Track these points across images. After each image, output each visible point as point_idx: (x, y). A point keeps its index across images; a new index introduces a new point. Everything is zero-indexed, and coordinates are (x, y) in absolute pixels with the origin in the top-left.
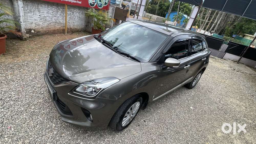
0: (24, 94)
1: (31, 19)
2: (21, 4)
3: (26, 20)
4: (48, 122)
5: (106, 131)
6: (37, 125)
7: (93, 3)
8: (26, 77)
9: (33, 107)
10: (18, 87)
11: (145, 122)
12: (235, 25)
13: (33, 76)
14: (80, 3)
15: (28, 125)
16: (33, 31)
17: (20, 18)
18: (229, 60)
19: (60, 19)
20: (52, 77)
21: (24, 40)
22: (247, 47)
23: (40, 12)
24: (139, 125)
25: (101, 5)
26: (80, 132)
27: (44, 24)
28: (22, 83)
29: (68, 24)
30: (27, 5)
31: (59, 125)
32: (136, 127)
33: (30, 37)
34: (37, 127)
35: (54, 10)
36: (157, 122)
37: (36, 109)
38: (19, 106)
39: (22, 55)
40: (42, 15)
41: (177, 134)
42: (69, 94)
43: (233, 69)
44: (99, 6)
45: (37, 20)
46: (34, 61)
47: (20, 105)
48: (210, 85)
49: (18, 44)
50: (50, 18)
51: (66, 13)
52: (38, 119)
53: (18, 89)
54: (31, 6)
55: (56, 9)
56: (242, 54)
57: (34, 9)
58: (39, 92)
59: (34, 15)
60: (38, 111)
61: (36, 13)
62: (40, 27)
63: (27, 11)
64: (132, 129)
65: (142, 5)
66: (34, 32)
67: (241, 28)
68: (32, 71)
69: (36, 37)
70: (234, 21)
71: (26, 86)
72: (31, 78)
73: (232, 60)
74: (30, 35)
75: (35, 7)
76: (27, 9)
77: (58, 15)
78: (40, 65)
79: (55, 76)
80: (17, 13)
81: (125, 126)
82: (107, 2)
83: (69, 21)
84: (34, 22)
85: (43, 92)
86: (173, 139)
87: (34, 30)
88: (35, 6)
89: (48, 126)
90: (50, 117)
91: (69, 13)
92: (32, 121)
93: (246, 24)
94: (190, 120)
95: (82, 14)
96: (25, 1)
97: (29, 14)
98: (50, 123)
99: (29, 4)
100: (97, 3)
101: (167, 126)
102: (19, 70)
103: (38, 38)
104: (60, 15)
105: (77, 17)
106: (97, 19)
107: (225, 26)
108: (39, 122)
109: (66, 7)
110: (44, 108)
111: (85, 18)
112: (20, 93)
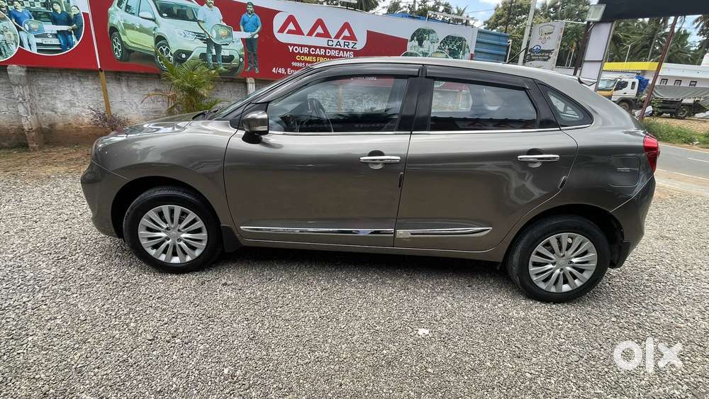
2: (253, 87)
11: (223, 285)
96: (260, 84)
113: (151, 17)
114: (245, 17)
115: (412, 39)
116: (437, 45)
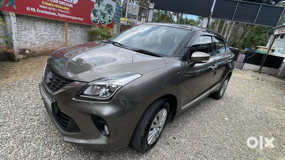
0: (12, 117)
1: (25, 37)
2: (14, 20)
3: (20, 38)
4: (45, 149)
5: (127, 154)
6: (30, 153)
7: (96, 20)
8: (16, 97)
9: (24, 132)
10: (5, 109)
11: (175, 139)
12: (245, 38)
13: (26, 96)
14: (82, 19)
15: (16, 156)
16: (27, 51)
17: (12, 35)
18: (249, 70)
19: (60, 38)
20: (50, 83)
21: (16, 60)
22: (265, 55)
23: (36, 30)
24: (168, 144)
25: (105, 22)
26: (91, 158)
27: (41, 43)
28: (10, 104)
29: (68, 43)
30: (21, 22)
31: (60, 152)
32: (164, 146)
33: (23, 58)
34: (29, 157)
35: (53, 28)
36: (190, 139)
37: (29, 133)
38: (4, 132)
39: (13, 76)
40: (39, 34)
41: (218, 150)
42: (73, 99)
43: (257, 78)
44: (103, 23)
45: (33, 39)
46: (28, 80)
47: (5, 130)
48: (238, 95)
49: (8, 65)
50: (48, 36)
51: (66, 31)
52: (31, 146)
53: (5, 112)
54: (26, 23)
55: (54, 27)
56: (261, 63)
57: (29, 26)
58: (33, 114)
59: (29, 33)
60: (31, 136)
61: (31, 31)
62: (36, 47)
63: (20, 28)
64: (160, 149)
65: (149, 21)
66: (29, 52)
67: (252, 40)
68: (25, 91)
69: (31, 58)
70: (244, 34)
71: (15, 108)
72: (23, 99)
73: (253, 70)
74: (24, 56)
75: (30, 25)
76: (22, 27)
77: (58, 34)
78: (35, 84)
79: (55, 80)
80: (9, 30)
81: (151, 143)
82: (111, 19)
83: (70, 40)
84: (29, 41)
85: (38, 114)
86: (215, 157)
87: (29, 50)
88: (31, 23)
89: (45, 153)
90: (47, 142)
91: (70, 31)
92: (21, 150)
93: (256, 35)
94: (229, 132)
95: (84, 32)
96: (19, 18)
97: (23, 32)
98: (48, 150)
99: (23, 21)
100: (101, 20)
101: (203, 142)
102: (8, 91)
103: (34, 59)
104: (59, 33)
105: (78, 36)
106: (101, 37)
107: (236, 40)
108: (32, 149)
109: (67, 24)
110: (40, 131)
111: (87, 37)
112: (7, 117)
115: (96, 3)
116: (104, 7)
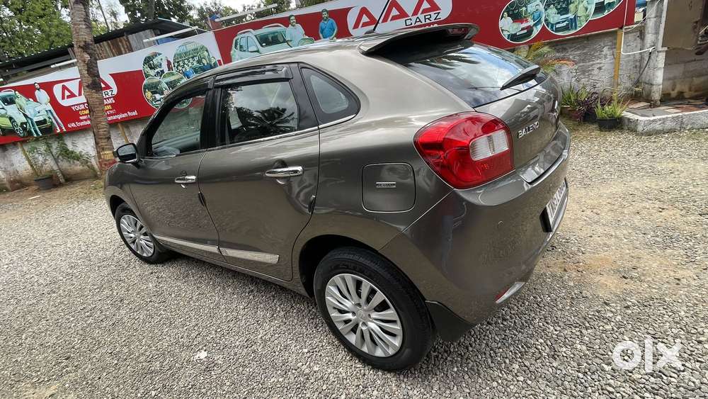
113: (256, 49)
114: (322, 24)
